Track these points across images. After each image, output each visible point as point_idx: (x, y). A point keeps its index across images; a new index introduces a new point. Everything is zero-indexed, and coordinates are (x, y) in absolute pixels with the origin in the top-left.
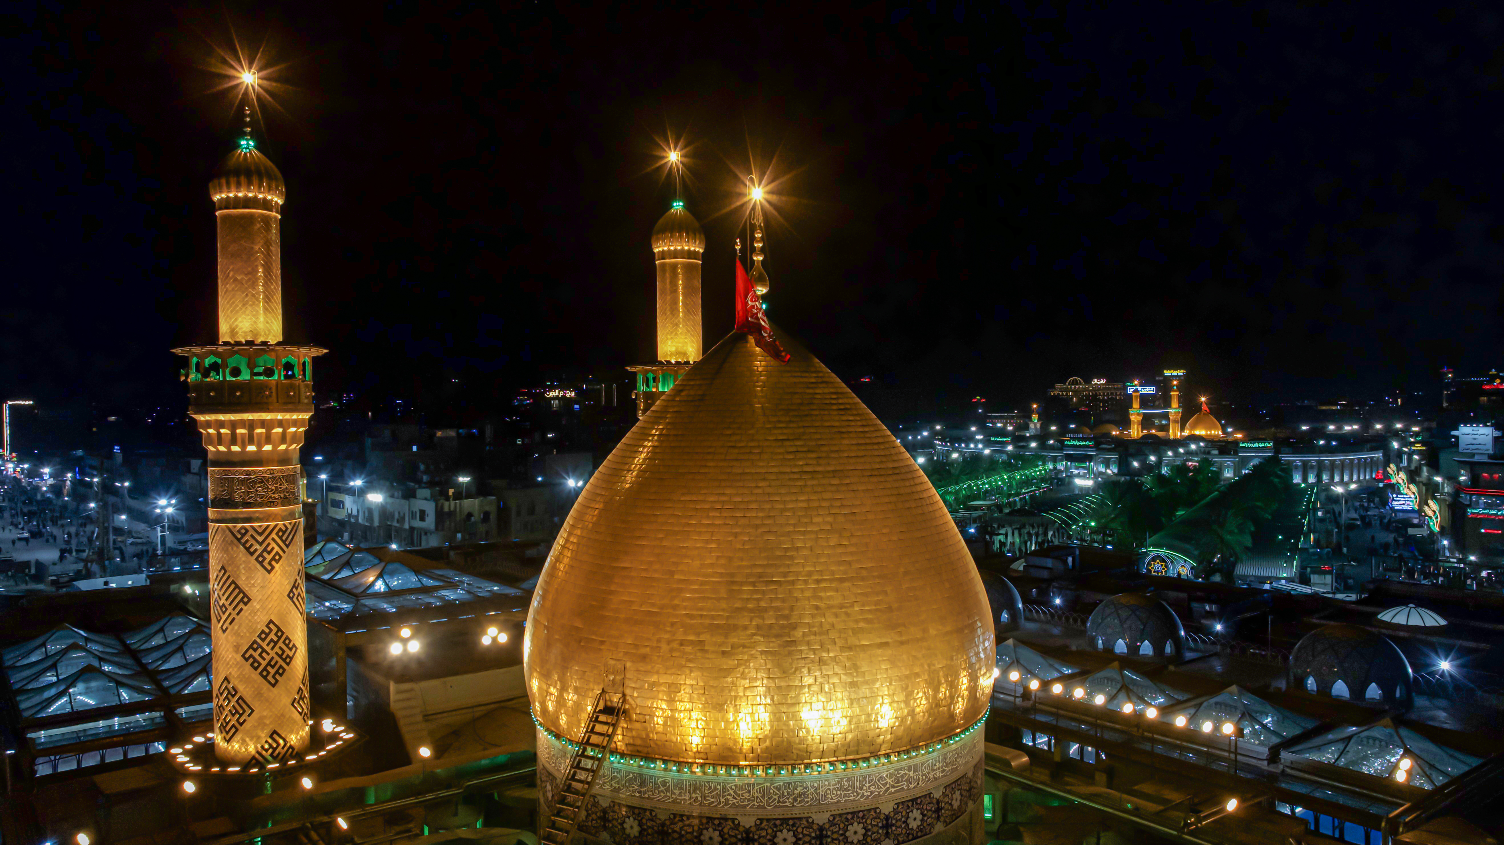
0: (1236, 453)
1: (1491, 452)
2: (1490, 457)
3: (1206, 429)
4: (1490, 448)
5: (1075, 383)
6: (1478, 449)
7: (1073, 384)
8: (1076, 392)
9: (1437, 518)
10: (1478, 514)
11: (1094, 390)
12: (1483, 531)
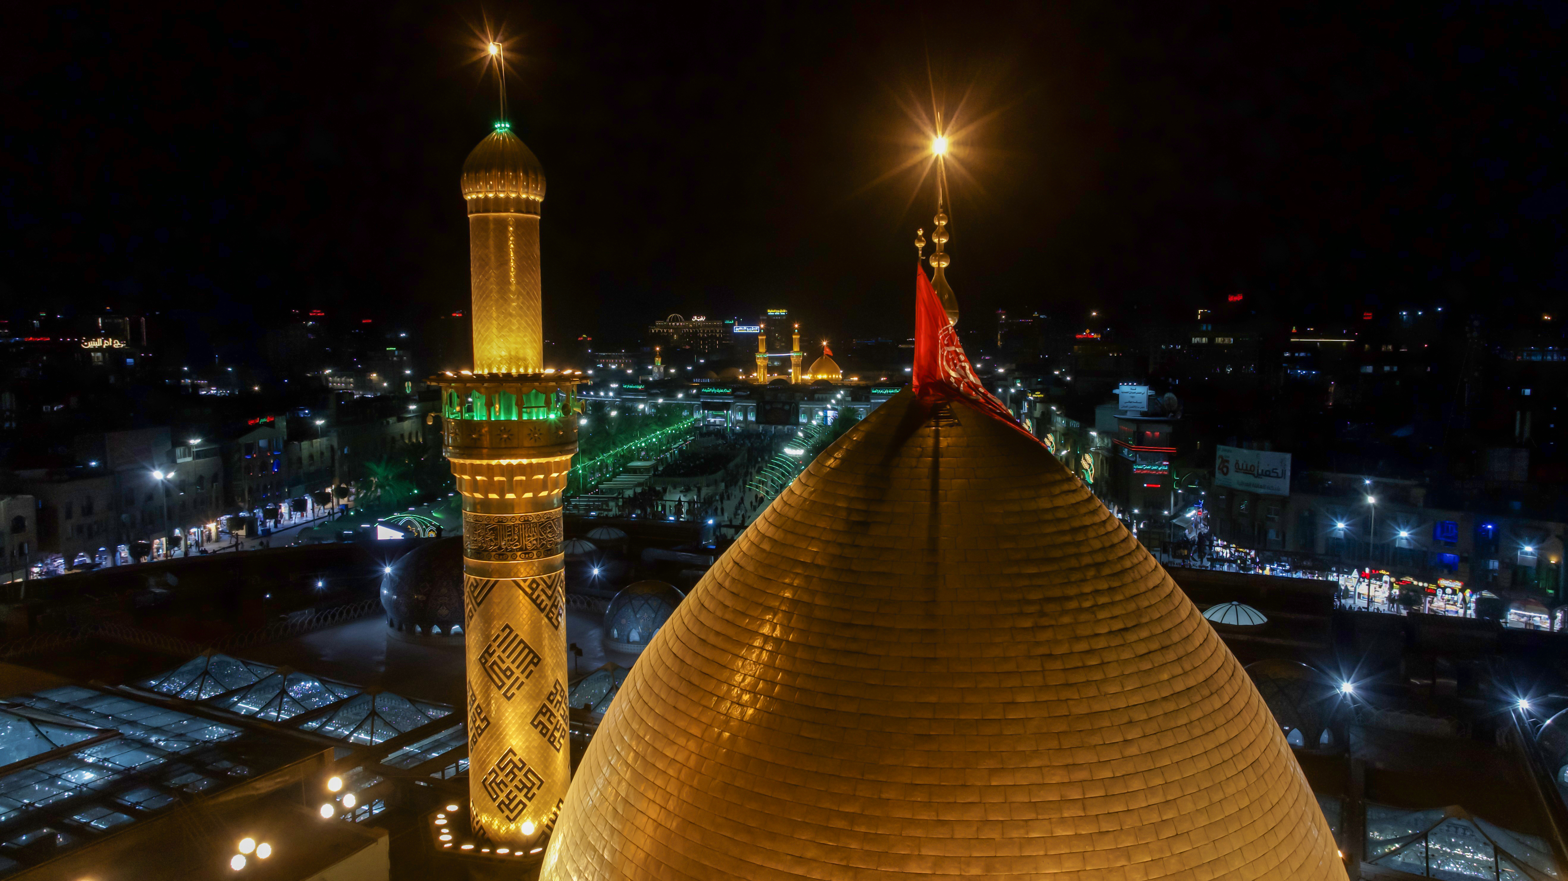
0: (867, 400)
1: (1146, 409)
2: (1143, 414)
3: (828, 373)
4: (1144, 406)
5: (675, 319)
6: (1135, 407)
7: (673, 321)
8: (676, 329)
9: (1091, 471)
10: (1142, 469)
11: (694, 327)
12: (1145, 485)
